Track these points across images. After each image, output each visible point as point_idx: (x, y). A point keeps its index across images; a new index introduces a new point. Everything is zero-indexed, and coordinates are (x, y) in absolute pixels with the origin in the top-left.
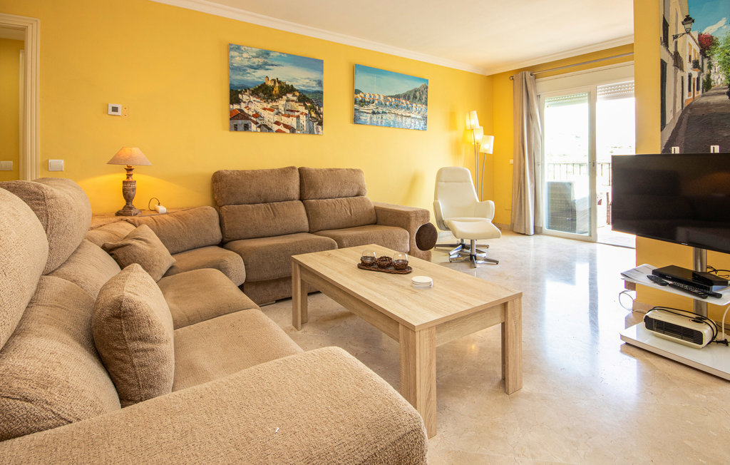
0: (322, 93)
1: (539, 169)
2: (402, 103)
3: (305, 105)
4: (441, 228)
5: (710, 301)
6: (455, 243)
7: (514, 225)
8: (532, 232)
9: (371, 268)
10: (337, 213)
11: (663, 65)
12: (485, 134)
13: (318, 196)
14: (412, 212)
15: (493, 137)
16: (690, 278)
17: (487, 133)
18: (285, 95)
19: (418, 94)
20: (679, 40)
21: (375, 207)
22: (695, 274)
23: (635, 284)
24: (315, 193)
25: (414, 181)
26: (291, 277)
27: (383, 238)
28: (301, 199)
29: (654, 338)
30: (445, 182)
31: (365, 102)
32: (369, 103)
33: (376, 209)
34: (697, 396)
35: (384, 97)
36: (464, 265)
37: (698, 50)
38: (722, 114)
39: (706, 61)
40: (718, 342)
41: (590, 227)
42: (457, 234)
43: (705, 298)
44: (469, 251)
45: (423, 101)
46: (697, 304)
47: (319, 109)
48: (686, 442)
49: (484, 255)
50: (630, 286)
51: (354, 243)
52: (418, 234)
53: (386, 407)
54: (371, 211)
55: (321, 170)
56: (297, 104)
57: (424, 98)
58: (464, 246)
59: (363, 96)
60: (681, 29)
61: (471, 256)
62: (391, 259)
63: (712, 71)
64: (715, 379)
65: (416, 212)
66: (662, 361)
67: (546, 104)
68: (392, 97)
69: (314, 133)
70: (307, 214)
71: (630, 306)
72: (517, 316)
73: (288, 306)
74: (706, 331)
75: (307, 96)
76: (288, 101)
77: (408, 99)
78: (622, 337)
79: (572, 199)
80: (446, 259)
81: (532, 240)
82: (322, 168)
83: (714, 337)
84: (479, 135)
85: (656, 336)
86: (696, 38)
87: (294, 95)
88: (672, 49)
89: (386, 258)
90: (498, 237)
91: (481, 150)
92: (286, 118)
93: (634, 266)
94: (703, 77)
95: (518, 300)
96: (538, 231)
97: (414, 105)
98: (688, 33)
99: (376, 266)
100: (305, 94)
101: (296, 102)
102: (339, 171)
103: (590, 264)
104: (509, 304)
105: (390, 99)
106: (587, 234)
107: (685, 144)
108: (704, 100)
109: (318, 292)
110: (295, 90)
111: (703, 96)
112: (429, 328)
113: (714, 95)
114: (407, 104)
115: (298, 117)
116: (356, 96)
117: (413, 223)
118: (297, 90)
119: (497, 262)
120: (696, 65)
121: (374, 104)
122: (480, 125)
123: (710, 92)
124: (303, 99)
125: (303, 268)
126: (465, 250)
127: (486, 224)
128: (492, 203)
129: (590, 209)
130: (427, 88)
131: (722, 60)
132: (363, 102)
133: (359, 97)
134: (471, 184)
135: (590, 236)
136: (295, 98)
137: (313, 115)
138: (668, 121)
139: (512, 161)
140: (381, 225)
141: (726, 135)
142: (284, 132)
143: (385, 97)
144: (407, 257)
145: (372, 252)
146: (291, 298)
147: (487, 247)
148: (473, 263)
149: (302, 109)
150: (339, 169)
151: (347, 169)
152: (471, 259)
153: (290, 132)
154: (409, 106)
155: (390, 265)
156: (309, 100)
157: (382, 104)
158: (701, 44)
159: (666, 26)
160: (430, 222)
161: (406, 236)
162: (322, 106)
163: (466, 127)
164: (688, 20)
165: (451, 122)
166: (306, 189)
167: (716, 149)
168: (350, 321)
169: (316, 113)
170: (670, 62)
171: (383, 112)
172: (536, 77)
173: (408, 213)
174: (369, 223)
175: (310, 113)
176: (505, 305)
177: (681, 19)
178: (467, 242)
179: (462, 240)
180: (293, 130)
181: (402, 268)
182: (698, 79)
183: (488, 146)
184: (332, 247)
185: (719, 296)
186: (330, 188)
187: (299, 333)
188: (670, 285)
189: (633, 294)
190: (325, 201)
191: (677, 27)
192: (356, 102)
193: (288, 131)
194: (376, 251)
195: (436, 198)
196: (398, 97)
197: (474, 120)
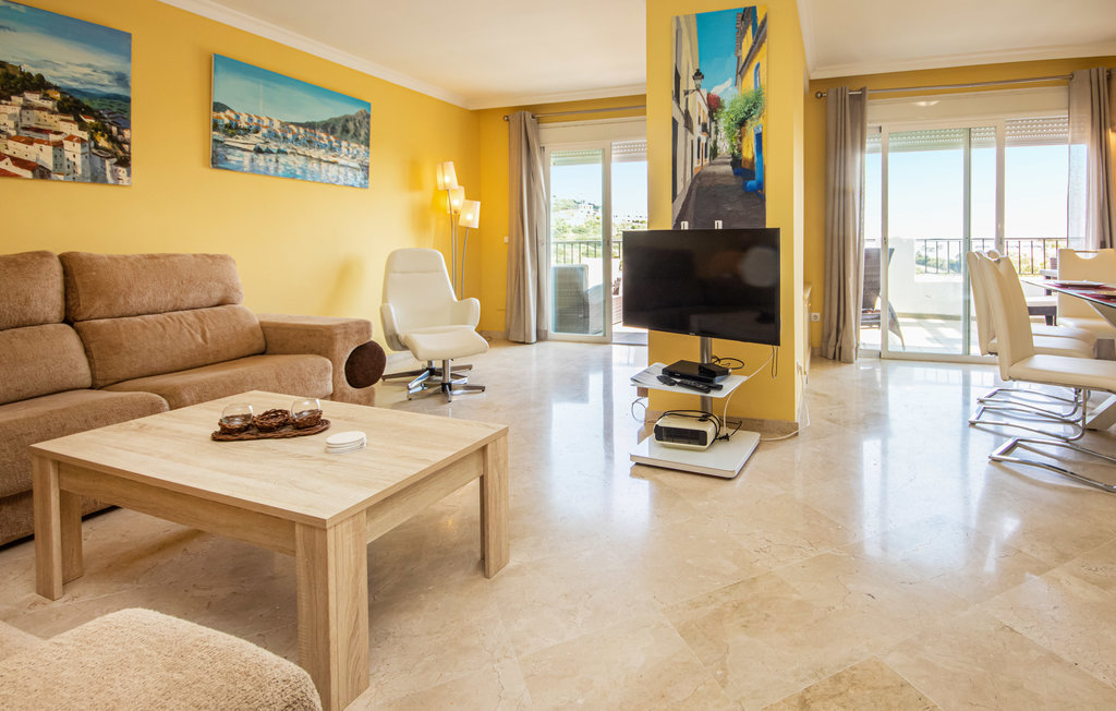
0: (128, 100)
1: (542, 250)
2: (321, 138)
3: (78, 121)
4: (394, 348)
5: (714, 394)
6: (420, 368)
7: (507, 330)
8: (534, 339)
9: (244, 435)
10: (168, 342)
11: (675, 123)
12: (467, 198)
13: (116, 311)
14: (336, 327)
15: (479, 203)
16: (696, 373)
17: (470, 196)
18: (19, 93)
19: (351, 126)
20: (690, 96)
21: (261, 323)
22: (701, 367)
23: (647, 389)
24: (109, 306)
25: (344, 274)
26: (32, 491)
27: (278, 377)
28: (69, 319)
29: (663, 449)
30: (402, 272)
31: (237, 128)
32: (247, 131)
33: (264, 327)
34: (700, 504)
35: (281, 123)
36: (432, 401)
37: (707, 112)
38: (726, 187)
39: (713, 124)
40: (720, 439)
41: (605, 323)
42: (420, 354)
43: (708, 392)
44: (440, 378)
45: (362, 138)
46: (704, 400)
47: (119, 133)
48: (689, 561)
49: (465, 380)
50: (643, 392)
51: (205, 395)
52: (351, 363)
53: (231, 687)
54: (252, 331)
55: (126, 257)
56: (56, 118)
57: (363, 133)
58: (433, 372)
59: (233, 116)
60: (692, 85)
61: (444, 385)
62: (287, 412)
63: (719, 137)
64: (717, 480)
65: (345, 326)
66: (671, 473)
67: (552, 160)
68: (298, 125)
69: (105, 181)
70: (87, 351)
71: (643, 417)
72: (502, 462)
73: (25, 554)
74: (709, 429)
75: (86, 101)
76: (27, 107)
77: (332, 133)
78: (632, 457)
79: (584, 290)
80: (403, 396)
81: (533, 350)
82: (128, 253)
83: (717, 434)
84: (457, 200)
85: (665, 446)
86: (705, 97)
87: (46, 97)
88: (683, 108)
89: (276, 412)
90: (485, 352)
91: (462, 223)
92: (22, 147)
93: (646, 367)
94: (711, 144)
95: (502, 439)
96: (543, 335)
97: (344, 144)
98: (698, 90)
99: (255, 431)
100: (77, 97)
101: (53, 113)
102: (176, 259)
103: (604, 372)
104: (489, 447)
105: (295, 130)
106: (601, 334)
107: (694, 219)
108: (711, 169)
109: (114, 508)
110: (49, 86)
111: (710, 164)
112: (353, 516)
113: (720, 164)
114: (330, 141)
115: (58, 146)
116: (215, 114)
117: (339, 346)
118: (56, 88)
119: (483, 389)
120: (704, 128)
121: (259, 135)
122: (459, 184)
123: (717, 160)
124: (72, 105)
125: (64, 465)
126: (435, 378)
127: (469, 334)
128: (476, 302)
129: (604, 302)
130: (368, 116)
131: (727, 125)
132: (233, 129)
133: (224, 118)
134: (444, 275)
135: (605, 335)
136: (49, 104)
137: (103, 143)
138: (679, 192)
139: (506, 239)
140: (275, 354)
141: (729, 209)
142: (16, 176)
143: (284, 125)
144: (319, 404)
145: (246, 405)
146: (30, 538)
147: (470, 367)
148: (447, 395)
149: (71, 129)
150: (175, 255)
151: (195, 256)
152: (444, 389)
153: (35, 177)
154: (334, 144)
155: (284, 425)
156: (89, 112)
157: (276, 136)
158: (709, 105)
159: (677, 77)
160: (372, 339)
161: (326, 368)
162: (128, 127)
163: (436, 187)
164: (698, 75)
165: (413, 176)
166: (83, 298)
167: (719, 225)
168: (196, 546)
169: (111, 139)
170: (681, 122)
171: (279, 151)
172: (539, 121)
173: (329, 328)
174: (247, 353)
175: (92, 138)
176: (484, 449)
177: (692, 73)
178: (437, 365)
179: (430, 363)
180: (41, 173)
181: (311, 425)
182: (706, 145)
183: (471, 216)
184: (154, 409)
185: (719, 388)
186: (150, 293)
187: (57, 604)
188: (680, 384)
189: (645, 401)
190: (138, 319)
191: (688, 83)
192: (216, 127)
193: (28, 174)
194: (255, 403)
195: (385, 299)
196: (311, 126)
197: (449, 176)
